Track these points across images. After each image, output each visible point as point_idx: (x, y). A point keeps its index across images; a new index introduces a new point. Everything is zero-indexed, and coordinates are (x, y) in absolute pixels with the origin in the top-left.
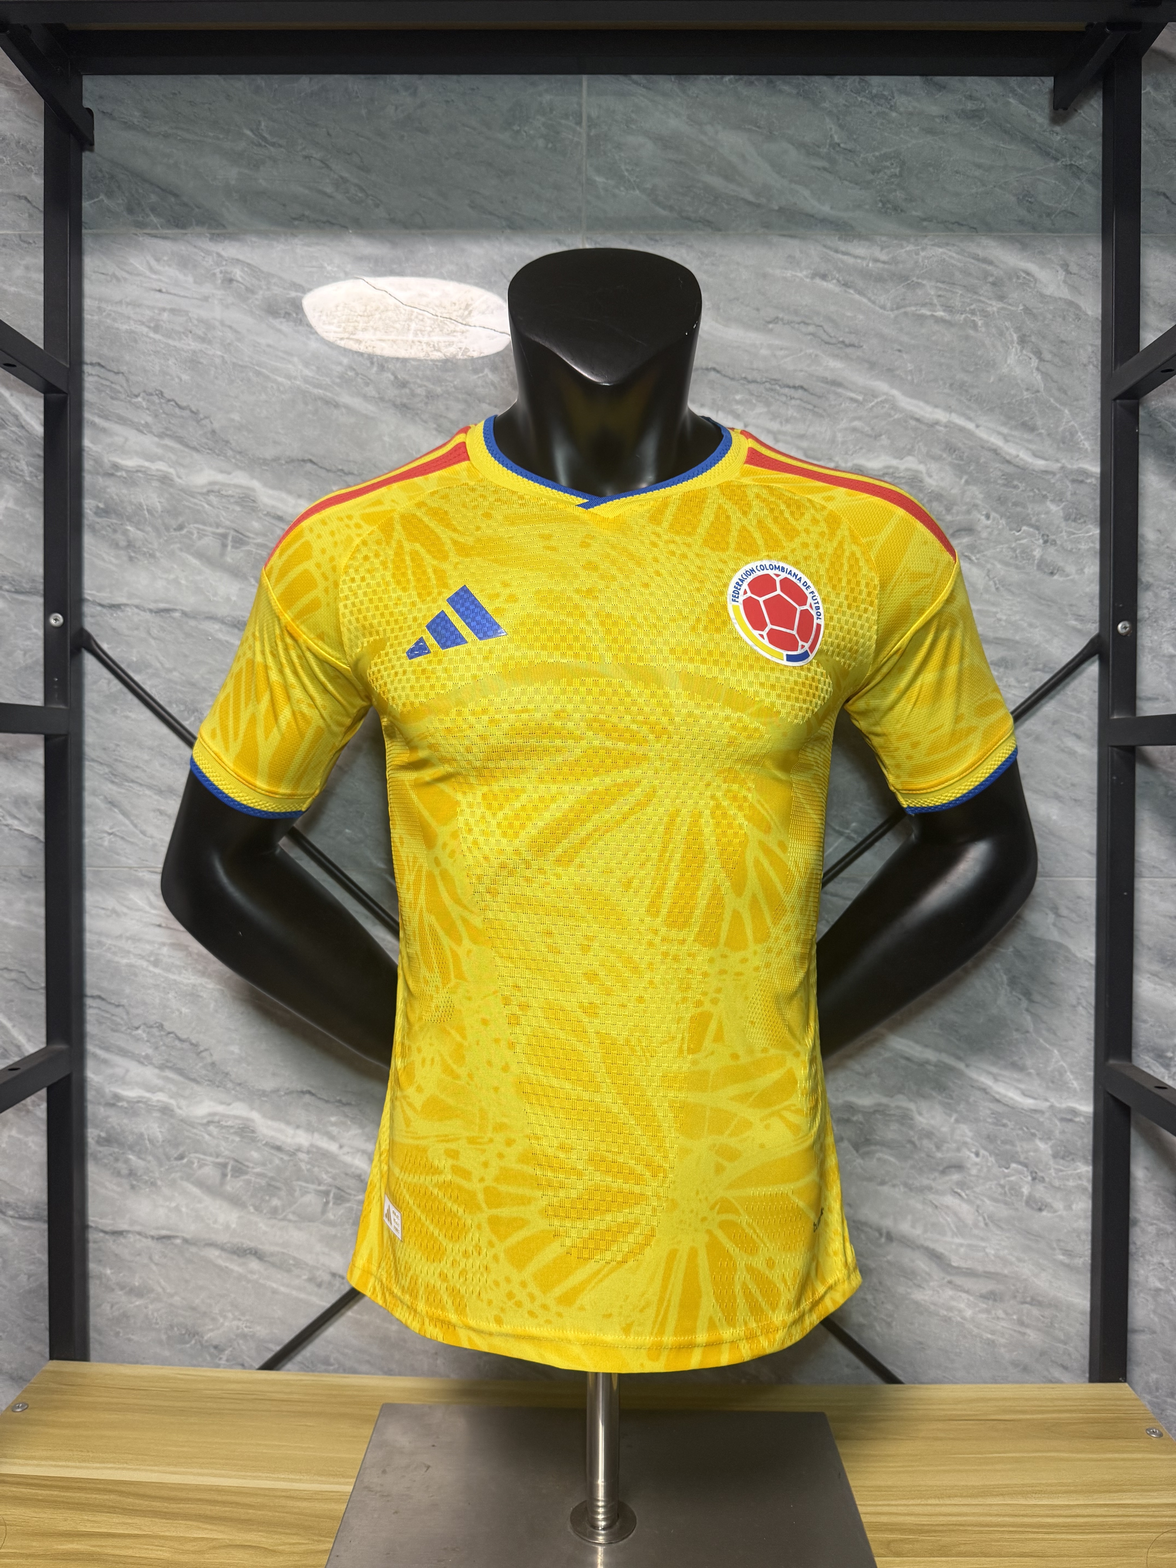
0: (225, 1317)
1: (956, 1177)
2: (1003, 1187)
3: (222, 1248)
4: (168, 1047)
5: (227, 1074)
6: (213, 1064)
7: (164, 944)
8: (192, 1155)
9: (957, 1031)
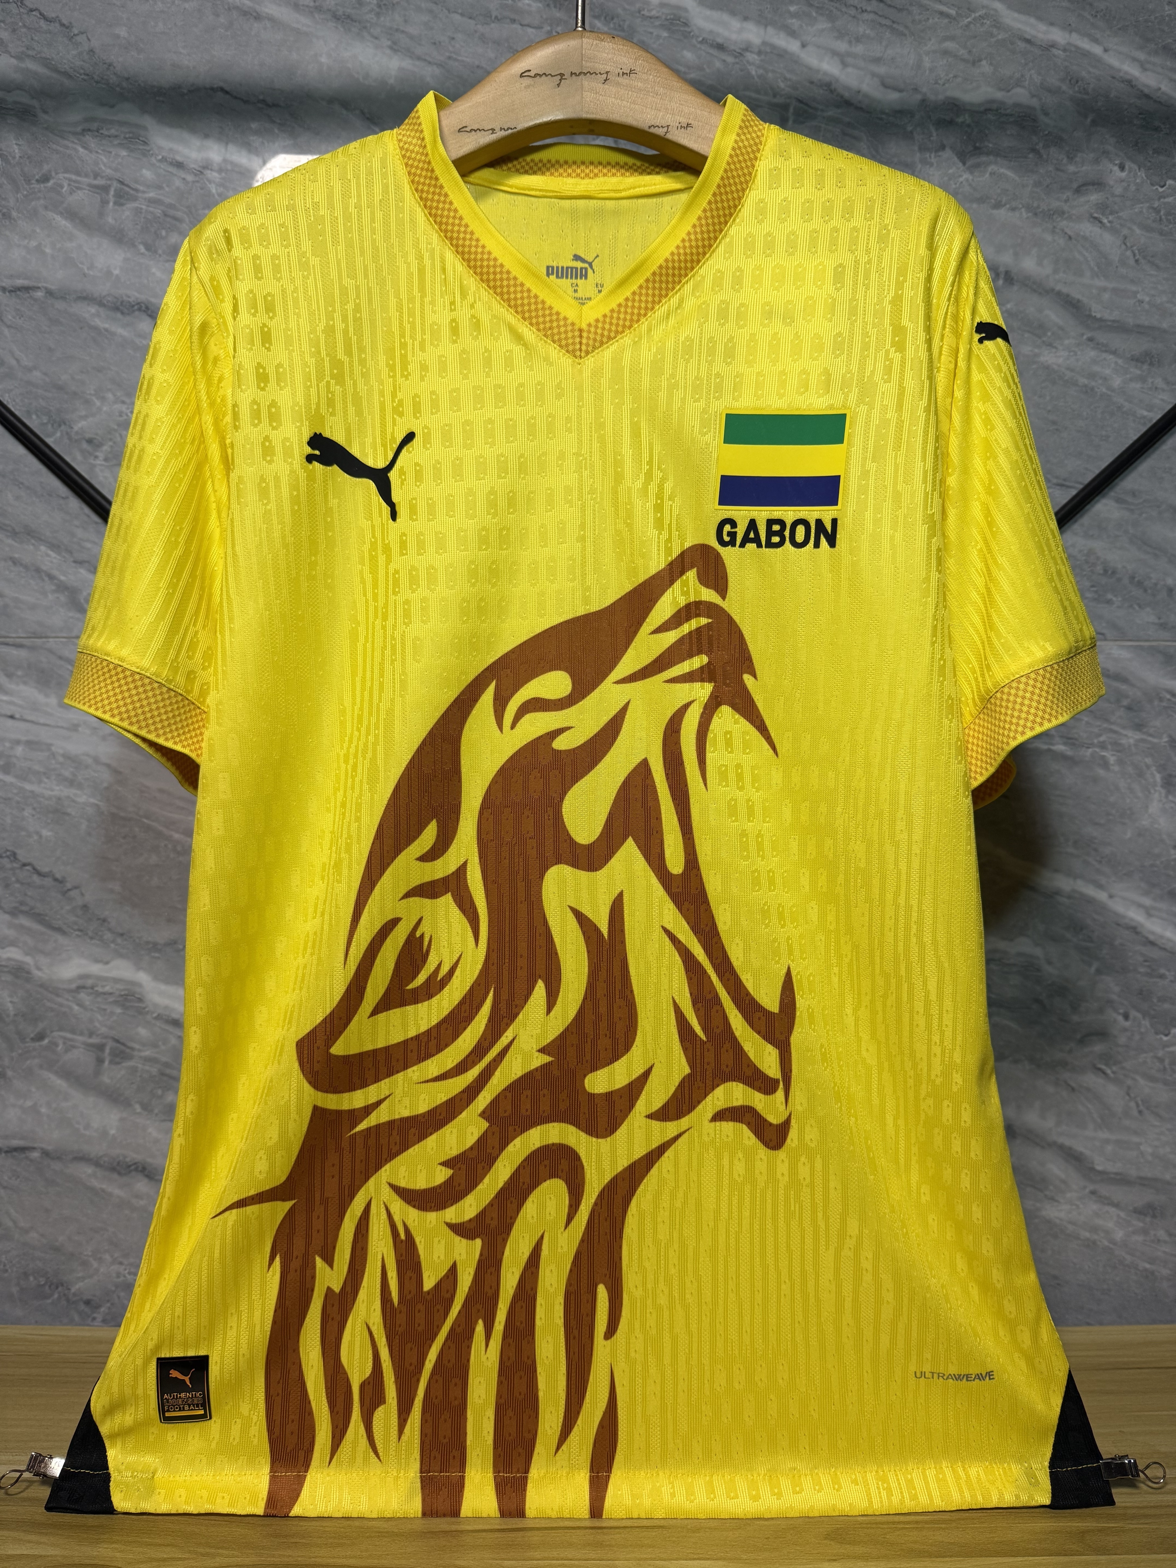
0: (100, 1260)
1: (1099, 1048)
2: (1161, 1060)
3: (96, 1163)
4: (22, 884)
5: (104, 920)
6: (85, 907)
7: (18, 742)
8: (56, 1034)
9: (1096, 850)
